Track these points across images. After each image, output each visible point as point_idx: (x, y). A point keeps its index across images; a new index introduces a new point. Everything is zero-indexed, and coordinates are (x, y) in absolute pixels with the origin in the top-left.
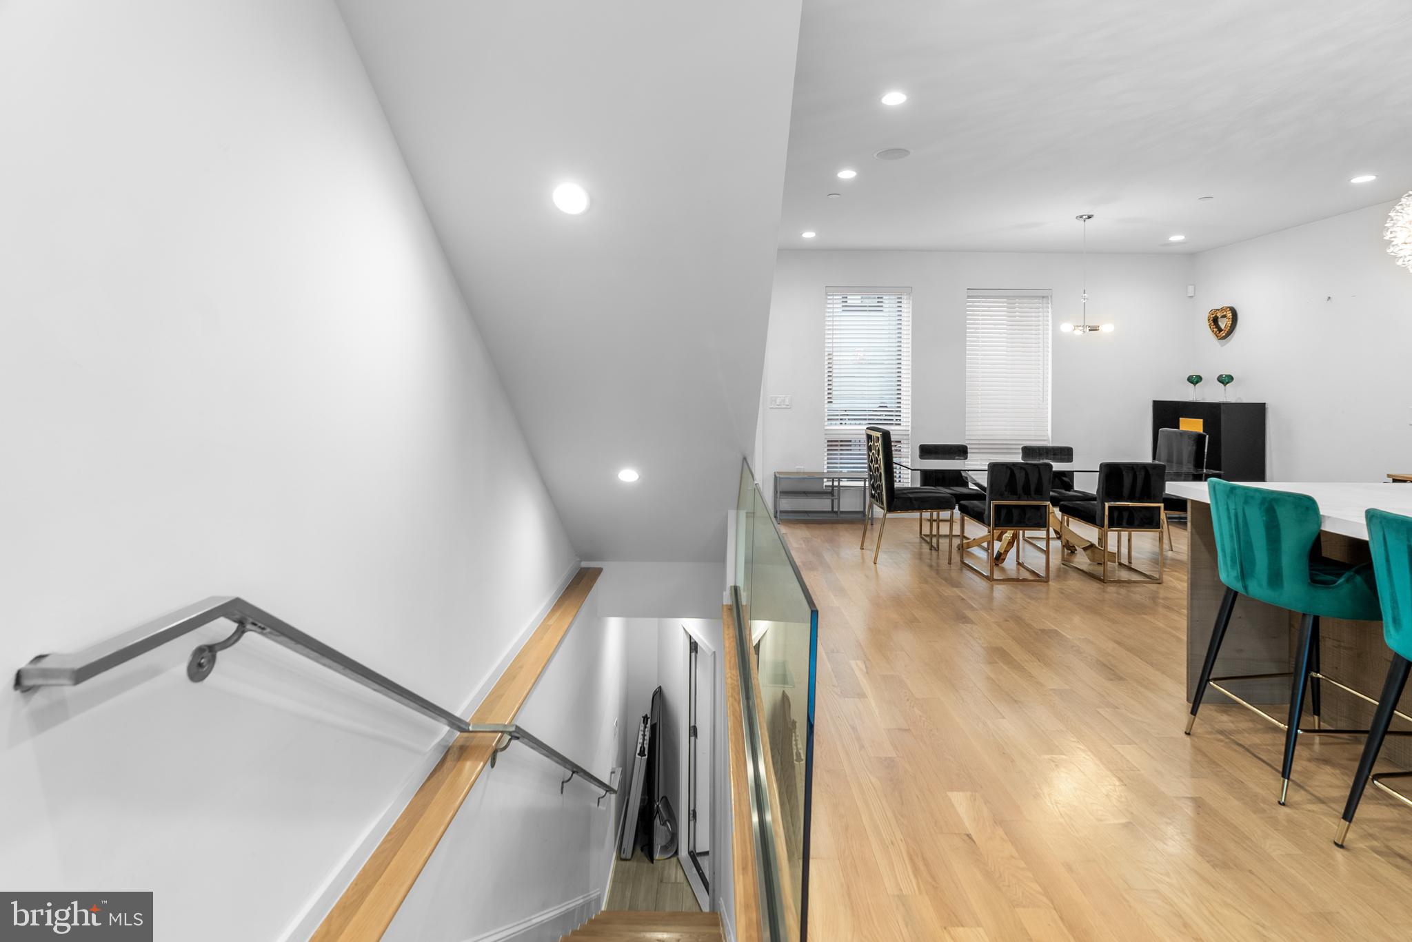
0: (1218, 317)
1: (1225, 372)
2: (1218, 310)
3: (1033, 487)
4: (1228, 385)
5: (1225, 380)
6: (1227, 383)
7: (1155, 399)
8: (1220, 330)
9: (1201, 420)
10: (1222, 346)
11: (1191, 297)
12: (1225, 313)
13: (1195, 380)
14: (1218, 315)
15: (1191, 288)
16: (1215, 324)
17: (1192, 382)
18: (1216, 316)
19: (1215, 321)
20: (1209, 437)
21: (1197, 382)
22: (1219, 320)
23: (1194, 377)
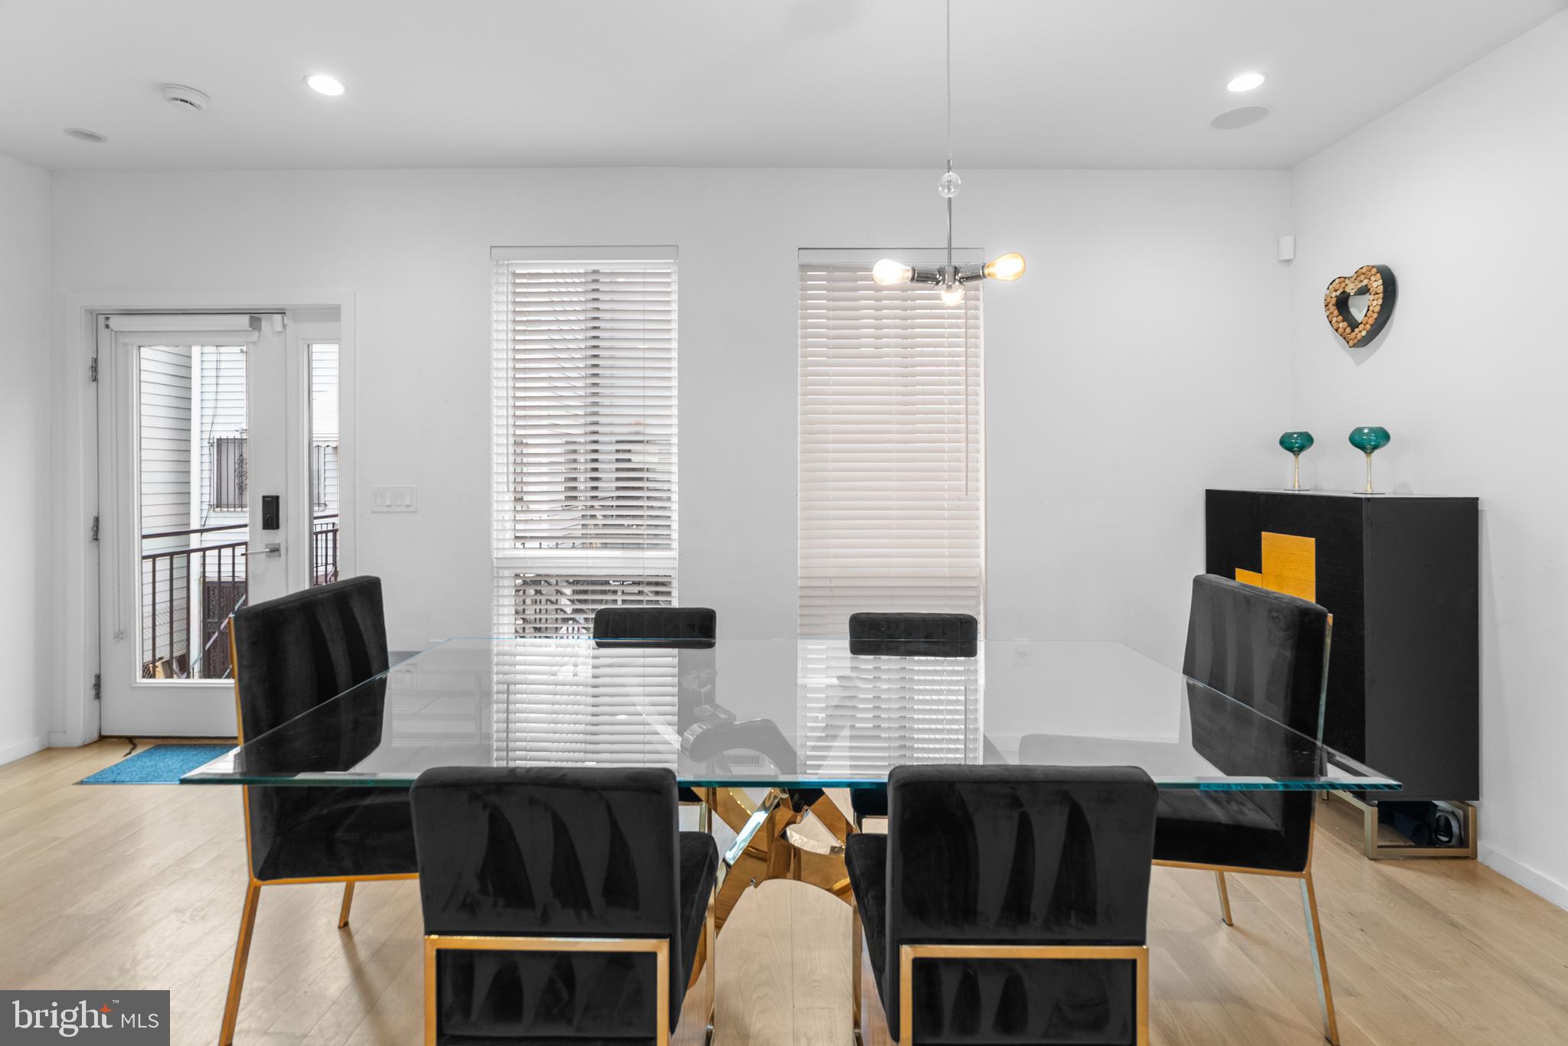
0: (1349, 295)
1: (1369, 421)
2: (1349, 278)
3: (594, 877)
4: (1376, 452)
5: (1369, 441)
6: (1375, 447)
7: (1208, 488)
8: (1354, 325)
9: (1313, 539)
10: (1358, 364)
11: (1288, 261)
12: (1365, 282)
13: (1296, 443)
14: (1348, 290)
15: (1287, 242)
16: (1340, 313)
17: (1290, 449)
18: (1344, 292)
19: (1342, 304)
20: (1334, 619)
21: (1302, 448)
22: (1351, 302)
23: (1295, 436)
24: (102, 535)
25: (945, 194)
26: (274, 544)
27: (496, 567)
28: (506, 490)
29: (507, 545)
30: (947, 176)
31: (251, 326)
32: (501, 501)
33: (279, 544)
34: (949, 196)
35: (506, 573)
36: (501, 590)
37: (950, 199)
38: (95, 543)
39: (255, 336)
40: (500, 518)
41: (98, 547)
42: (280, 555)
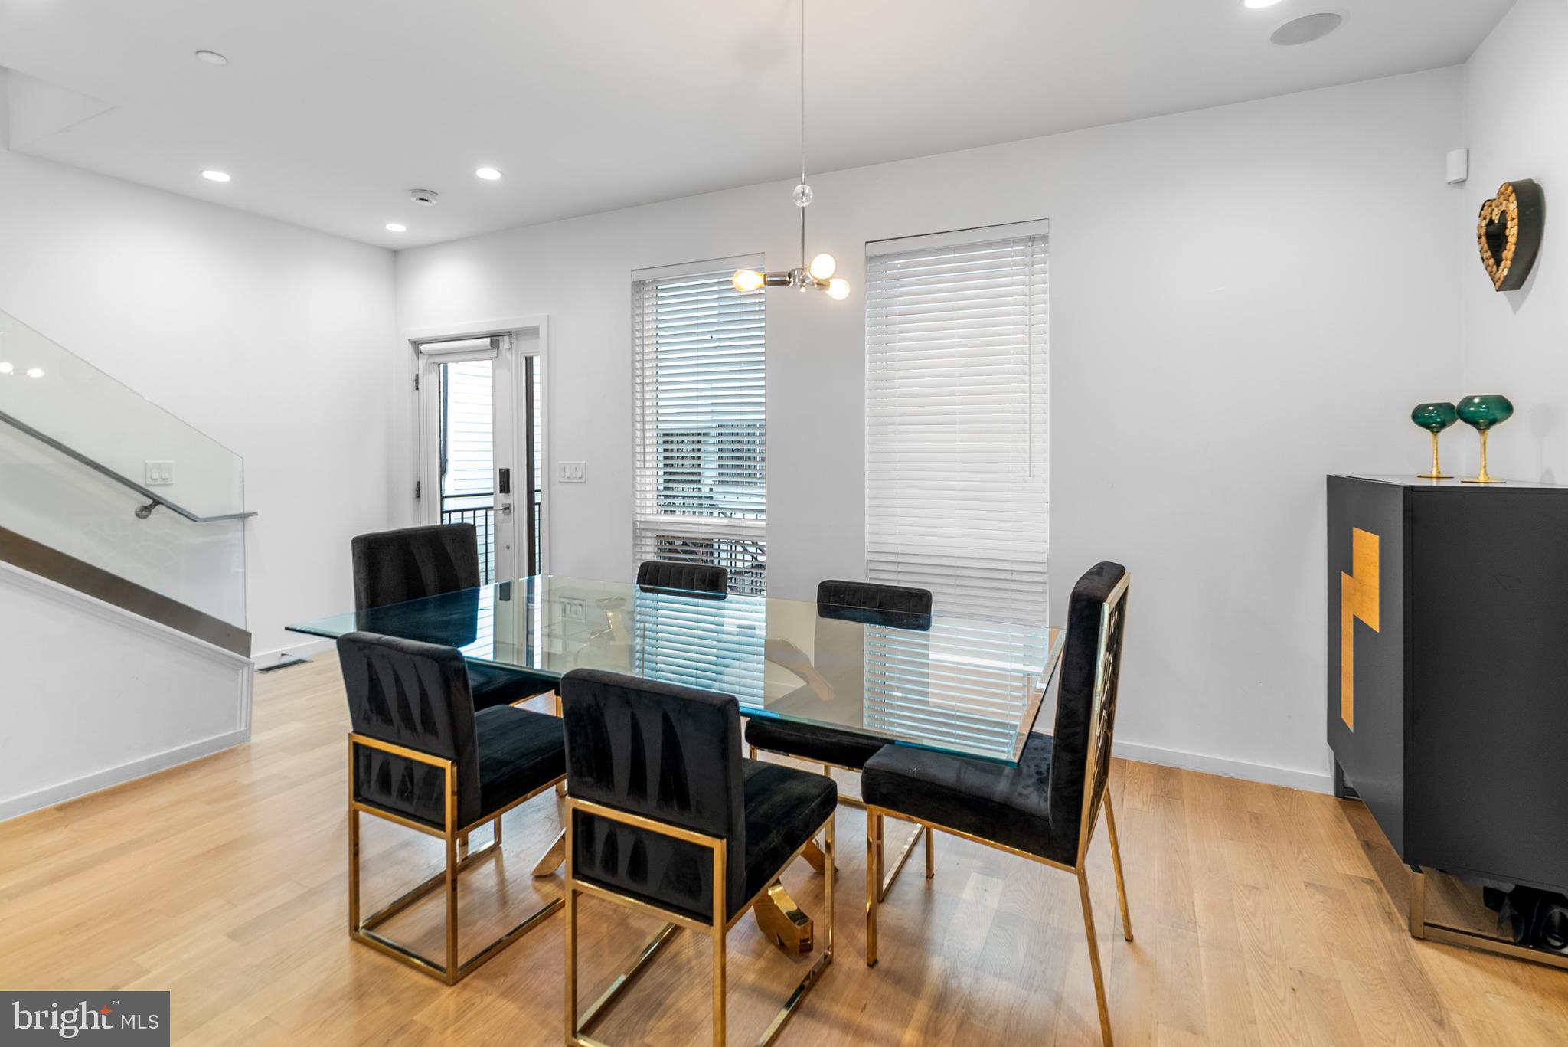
2: (1493, 202)
6: (1493, 422)
8: (1499, 261)
10: (1515, 309)
11: (1460, 182)
12: (1504, 205)
13: (1434, 418)
14: (1494, 216)
17: (1426, 425)
18: (1491, 220)
21: (1441, 424)
23: (1431, 408)
24: (421, 494)
25: (799, 204)
26: (506, 504)
27: (639, 529)
28: (643, 466)
29: (649, 511)
30: (799, 188)
31: (491, 346)
32: (643, 476)
33: (510, 504)
34: (802, 205)
35: (649, 534)
36: (643, 548)
37: (803, 208)
38: (417, 499)
39: (494, 353)
40: (643, 489)
41: (419, 501)
42: (510, 512)
